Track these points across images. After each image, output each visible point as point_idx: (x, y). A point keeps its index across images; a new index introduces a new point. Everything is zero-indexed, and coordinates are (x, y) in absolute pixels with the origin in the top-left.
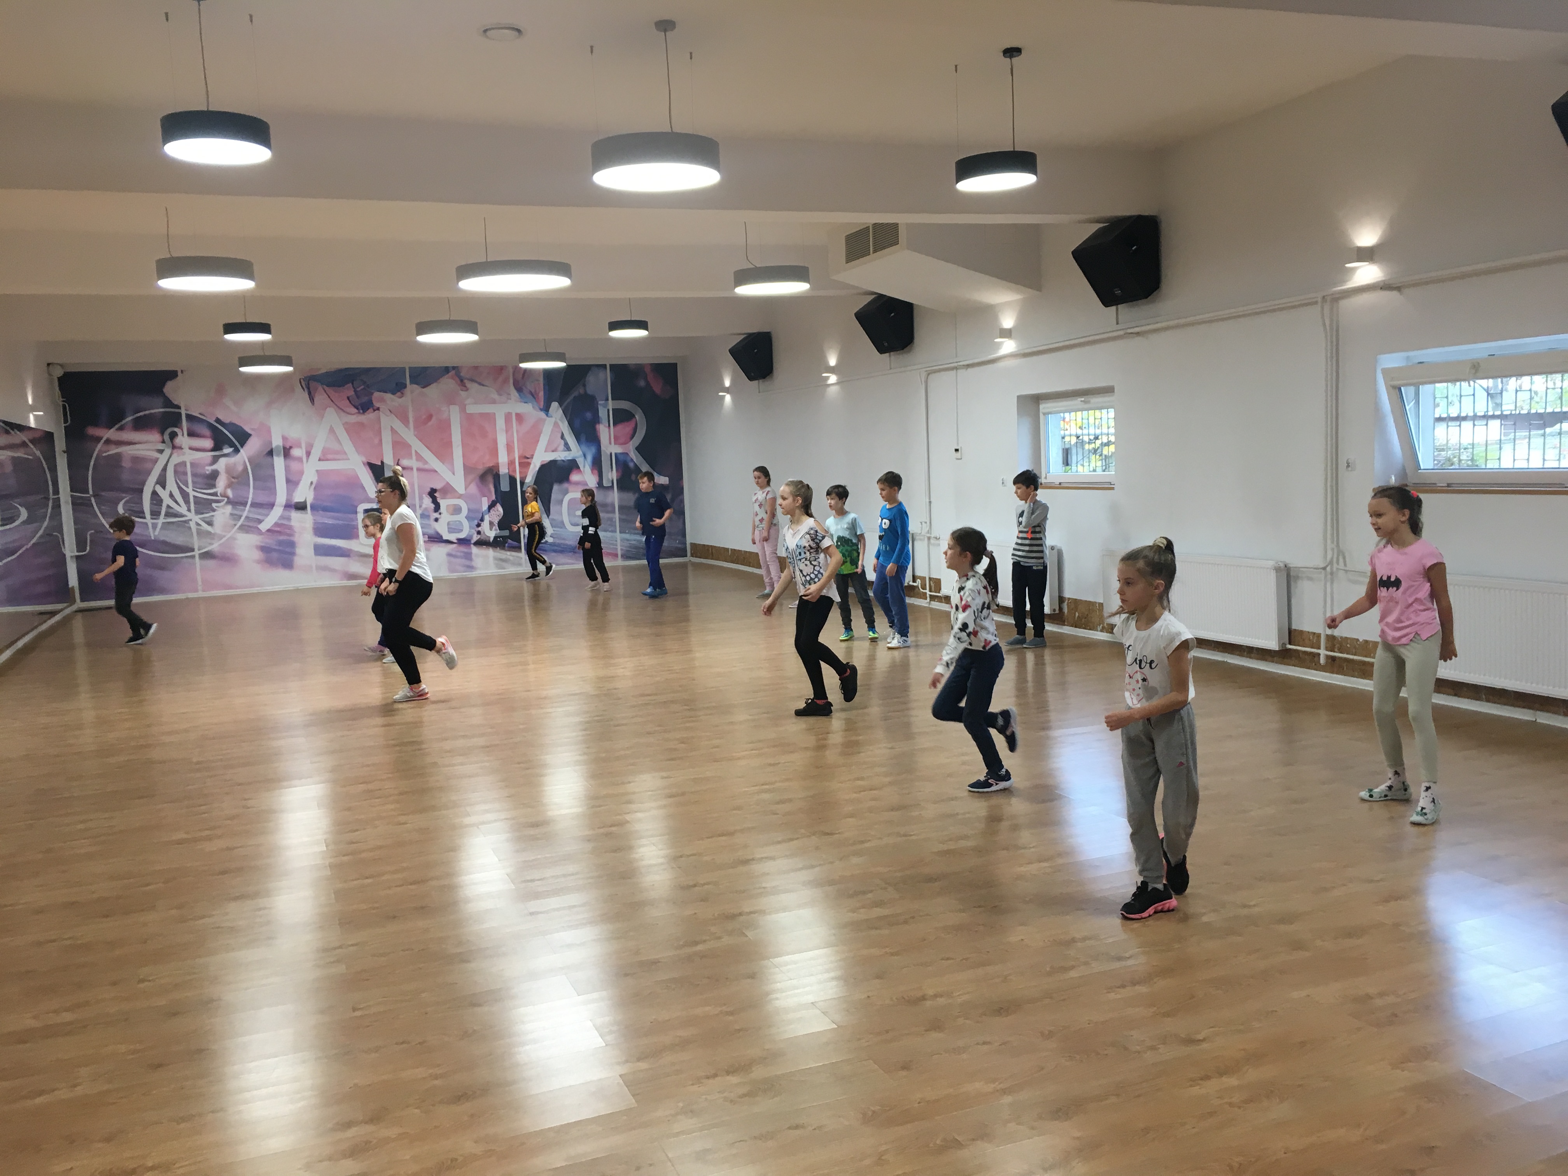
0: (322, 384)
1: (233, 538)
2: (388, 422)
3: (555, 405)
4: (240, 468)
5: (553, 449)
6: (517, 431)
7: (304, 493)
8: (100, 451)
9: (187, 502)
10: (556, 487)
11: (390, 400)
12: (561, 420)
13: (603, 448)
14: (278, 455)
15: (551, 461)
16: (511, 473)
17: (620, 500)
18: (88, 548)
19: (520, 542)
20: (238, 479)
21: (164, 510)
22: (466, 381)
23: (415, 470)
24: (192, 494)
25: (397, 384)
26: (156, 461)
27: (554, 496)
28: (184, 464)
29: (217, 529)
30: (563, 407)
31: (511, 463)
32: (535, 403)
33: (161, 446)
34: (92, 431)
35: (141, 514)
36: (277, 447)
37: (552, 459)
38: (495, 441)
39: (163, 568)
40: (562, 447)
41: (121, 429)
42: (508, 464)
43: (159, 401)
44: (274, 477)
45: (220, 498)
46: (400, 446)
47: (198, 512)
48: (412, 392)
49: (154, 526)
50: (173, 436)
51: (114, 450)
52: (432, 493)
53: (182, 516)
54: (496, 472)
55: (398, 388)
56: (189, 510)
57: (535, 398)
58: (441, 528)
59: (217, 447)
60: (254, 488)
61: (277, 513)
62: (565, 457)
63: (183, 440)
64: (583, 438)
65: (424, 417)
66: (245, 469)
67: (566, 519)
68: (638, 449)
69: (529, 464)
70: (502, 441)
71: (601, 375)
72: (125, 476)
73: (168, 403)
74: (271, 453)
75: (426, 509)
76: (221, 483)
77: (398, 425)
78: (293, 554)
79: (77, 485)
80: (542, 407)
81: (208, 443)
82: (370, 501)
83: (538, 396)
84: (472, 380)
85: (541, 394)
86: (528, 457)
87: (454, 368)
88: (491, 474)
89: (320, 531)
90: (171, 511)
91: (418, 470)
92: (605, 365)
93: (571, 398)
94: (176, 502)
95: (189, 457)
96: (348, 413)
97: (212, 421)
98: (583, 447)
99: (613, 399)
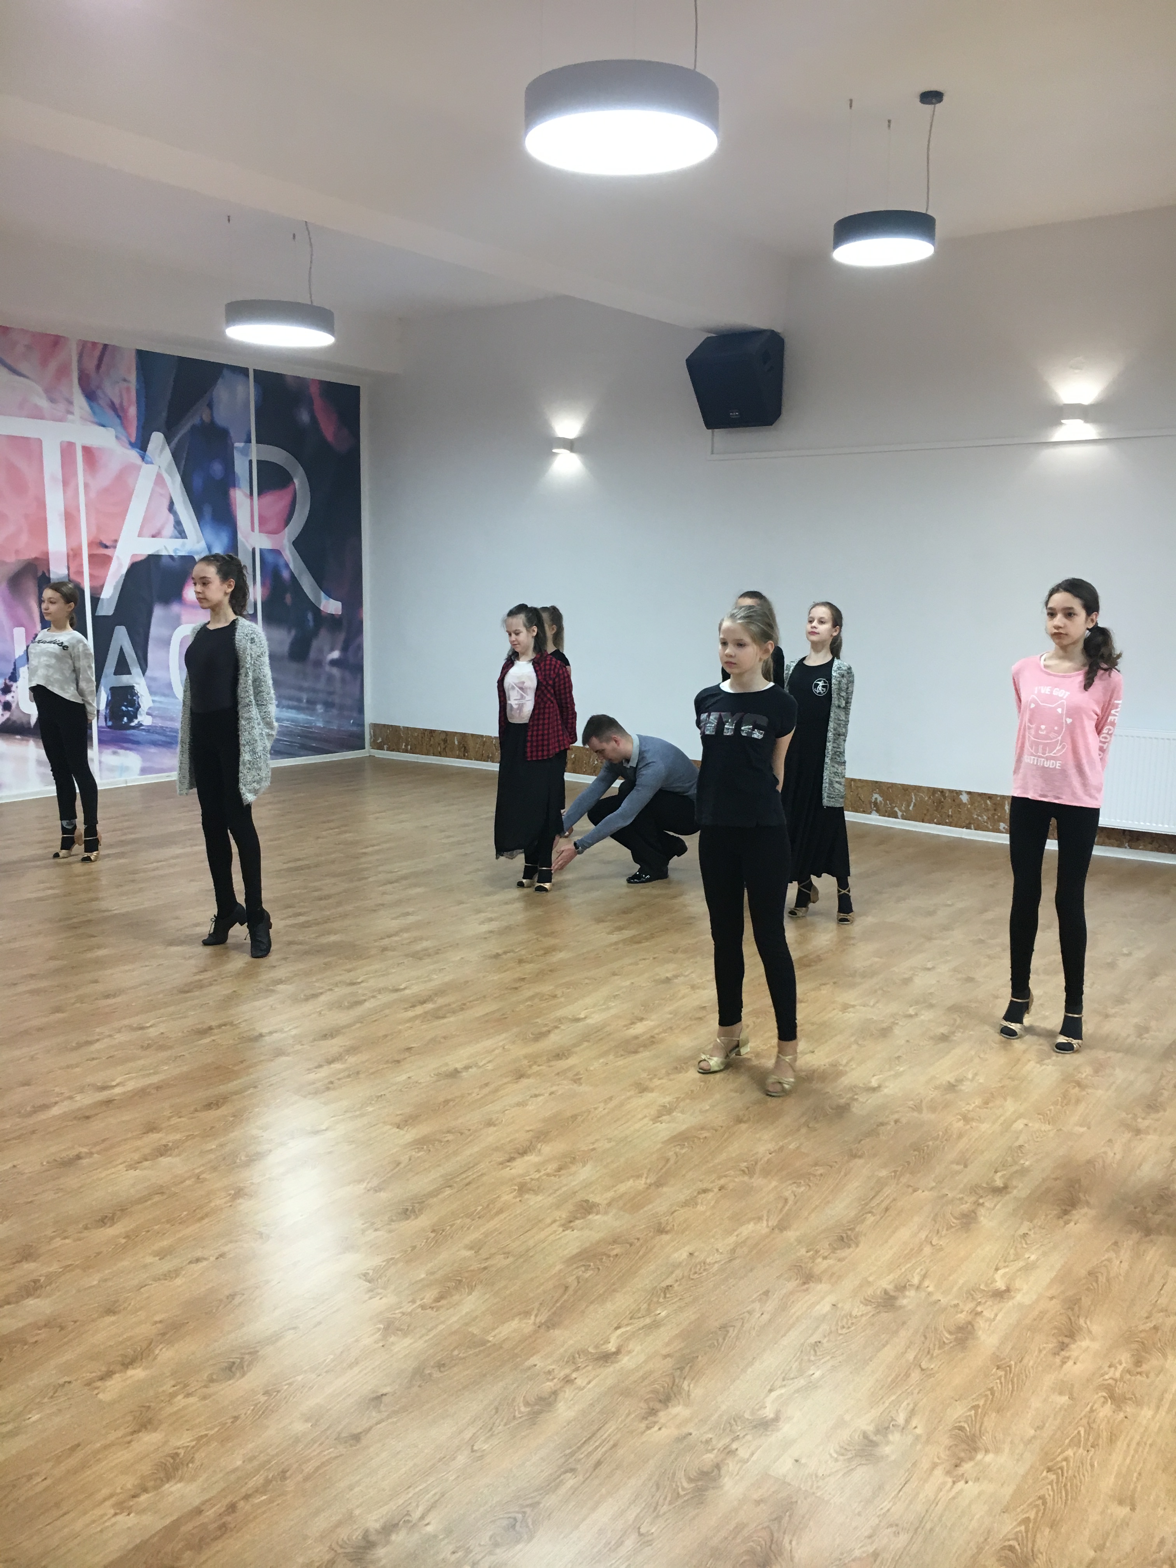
3: (157, 438)
5: (154, 532)
6: (86, 486)
10: (158, 612)
13: (240, 536)
15: (149, 555)
16: (72, 577)
27: (155, 630)
30: (173, 444)
31: (74, 555)
32: (120, 428)
38: (41, 505)
40: (169, 529)
42: (68, 556)
54: (44, 573)
57: (119, 416)
62: (175, 550)
64: (208, 512)
68: (298, 544)
69: (107, 560)
71: (240, 389)
80: (133, 440)
83: (125, 411)
85: (132, 411)
86: (108, 544)
92: (247, 369)
93: (184, 429)
98: (208, 531)
99: (258, 442)
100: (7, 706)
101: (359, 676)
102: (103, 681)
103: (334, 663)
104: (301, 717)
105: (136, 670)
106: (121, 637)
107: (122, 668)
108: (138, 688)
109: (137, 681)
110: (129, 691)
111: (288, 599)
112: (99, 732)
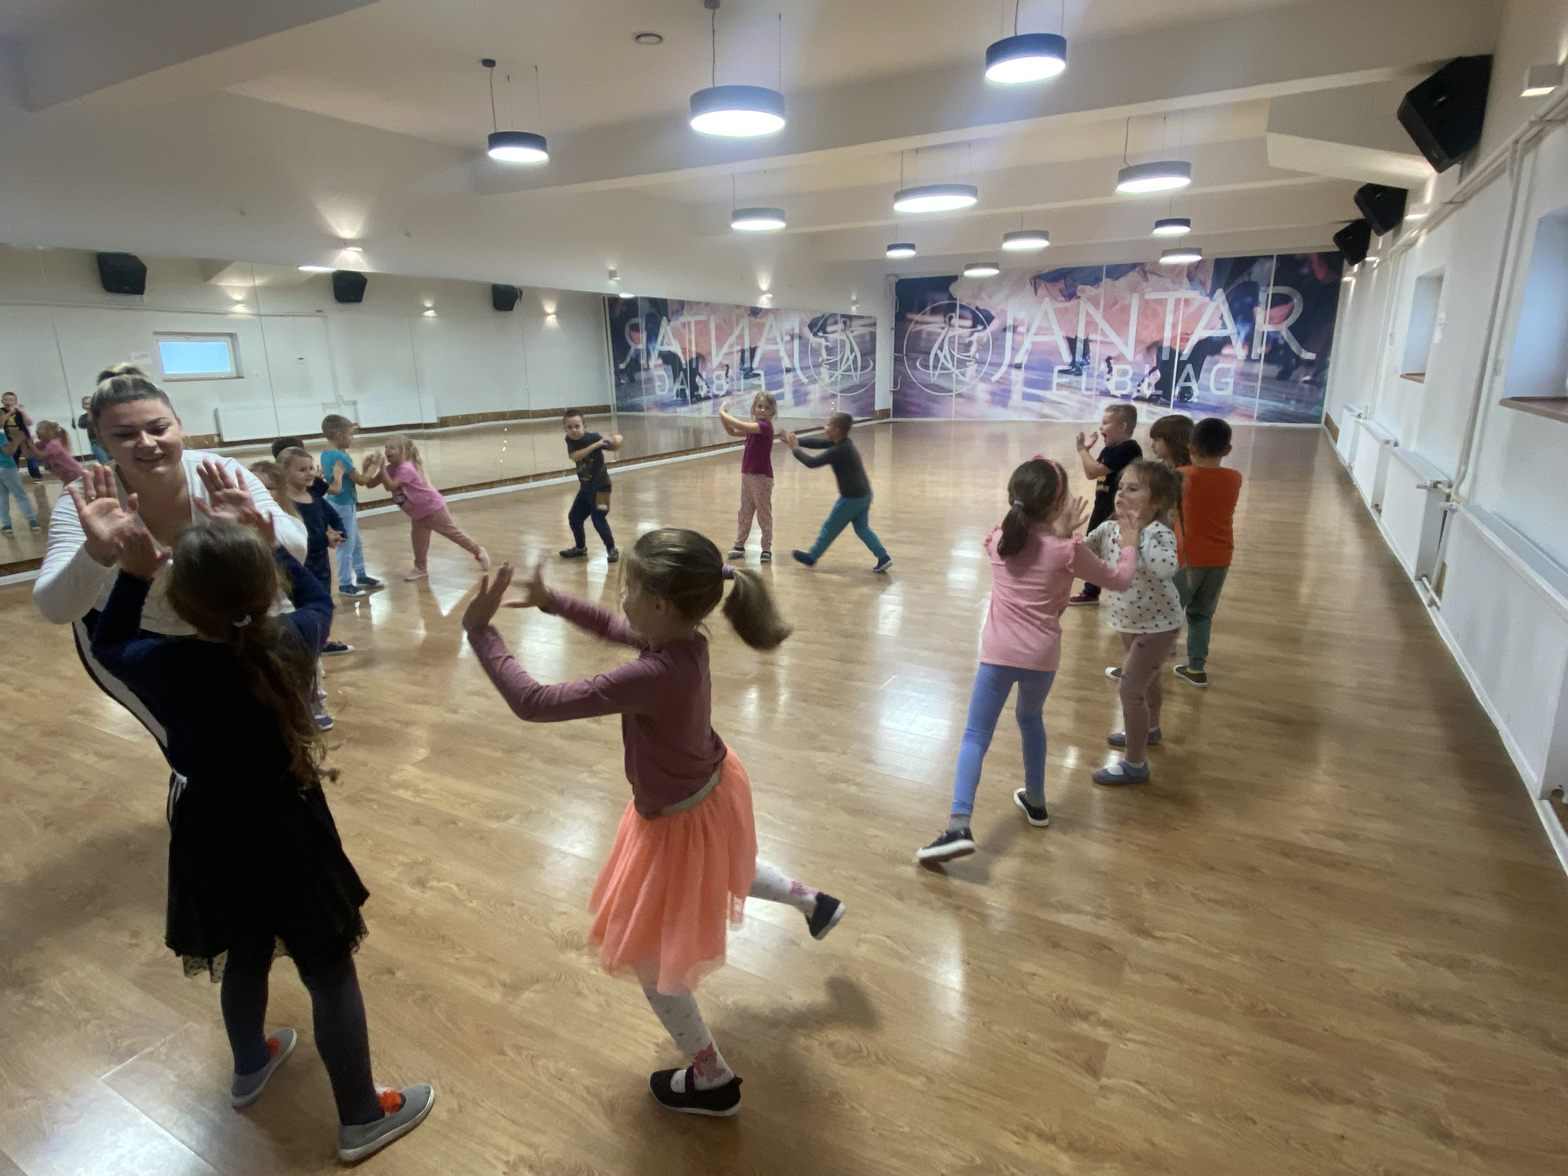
0: (1044, 280)
1: (975, 386)
2: (1084, 307)
3: (1220, 291)
4: (985, 340)
6: (1183, 314)
7: (1021, 358)
8: (912, 329)
9: (953, 361)
10: (1208, 359)
11: (1090, 290)
12: (1223, 302)
14: (1009, 331)
15: (1207, 337)
17: (1264, 370)
18: (899, 387)
19: (1170, 400)
20: (983, 347)
21: (940, 364)
22: (1148, 274)
23: (1099, 342)
24: (956, 356)
25: (1096, 278)
26: (939, 334)
27: (1205, 365)
28: (954, 337)
29: (967, 379)
30: (1226, 293)
31: (1174, 339)
32: (1202, 289)
33: (943, 325)
34: (910, 316)
35: (926, 367)
36: (1010, 325)
37: (1208, 335)
38: (1163, 321)
39: (935, 402)
41: (924, 314)
42: (1171, 339)
43: (946, 296)
44: (1005, 347)
45: (971, 359)
46: (1091, 324)
47: (958, 368)
48: (1106, 283)
49: (934, 375)
50: (951, 318)
51: (919, 327)
52: (1108, 360)
53: (949, 369)
55: (1095, 281)
56: (953, 366)
57: (1202, 285)
58: (1111, 386)
59: (974, 326)
60: (992, 353)
61: (1004, 369)
62: (1220, 334)
63: (956, 321)
64: (1240, 318)
65: (1112, 302)
66: (988, 341)
67: (1212, 385)
68: (1291, 329)
69: (1187, 340)
70: (1169, 319)
72: (923, 344)
73: (951, 297)
74: (1005, 330)
75: (1102, 372)
76: (973, 349)
77: (1092, 310)
78: (1009, 398)
79: (898, 349)
80: (1208, 292)
81: (969, 323)
82: (1064, 364)
83: (1205, 283)
84: (1153, 273)
85: (1209, 283)
87: (1140, 264)
88: (1157, 346)
89: (1028, 383)
90: (944, 366)
91: (1102, 342)
93: (1234, 286)
94: (947, 360)
95: (958, 332)
96: (1057, 300)
97: (973, 308)
98: (1239, 326)
99: (1274, 285)
100: (1139, 391)
101: (1322, 390)
102: (1178, 384)
103: (1306, 382)
104: (1281, 405)
105: (1193, 381)
106: (1189, 368)
107: (1188, 379)
108: (1193, 387)
109: (1194, 385)
110: (1189, 388)
111: (1281, 353)
112: (1174, 402)
